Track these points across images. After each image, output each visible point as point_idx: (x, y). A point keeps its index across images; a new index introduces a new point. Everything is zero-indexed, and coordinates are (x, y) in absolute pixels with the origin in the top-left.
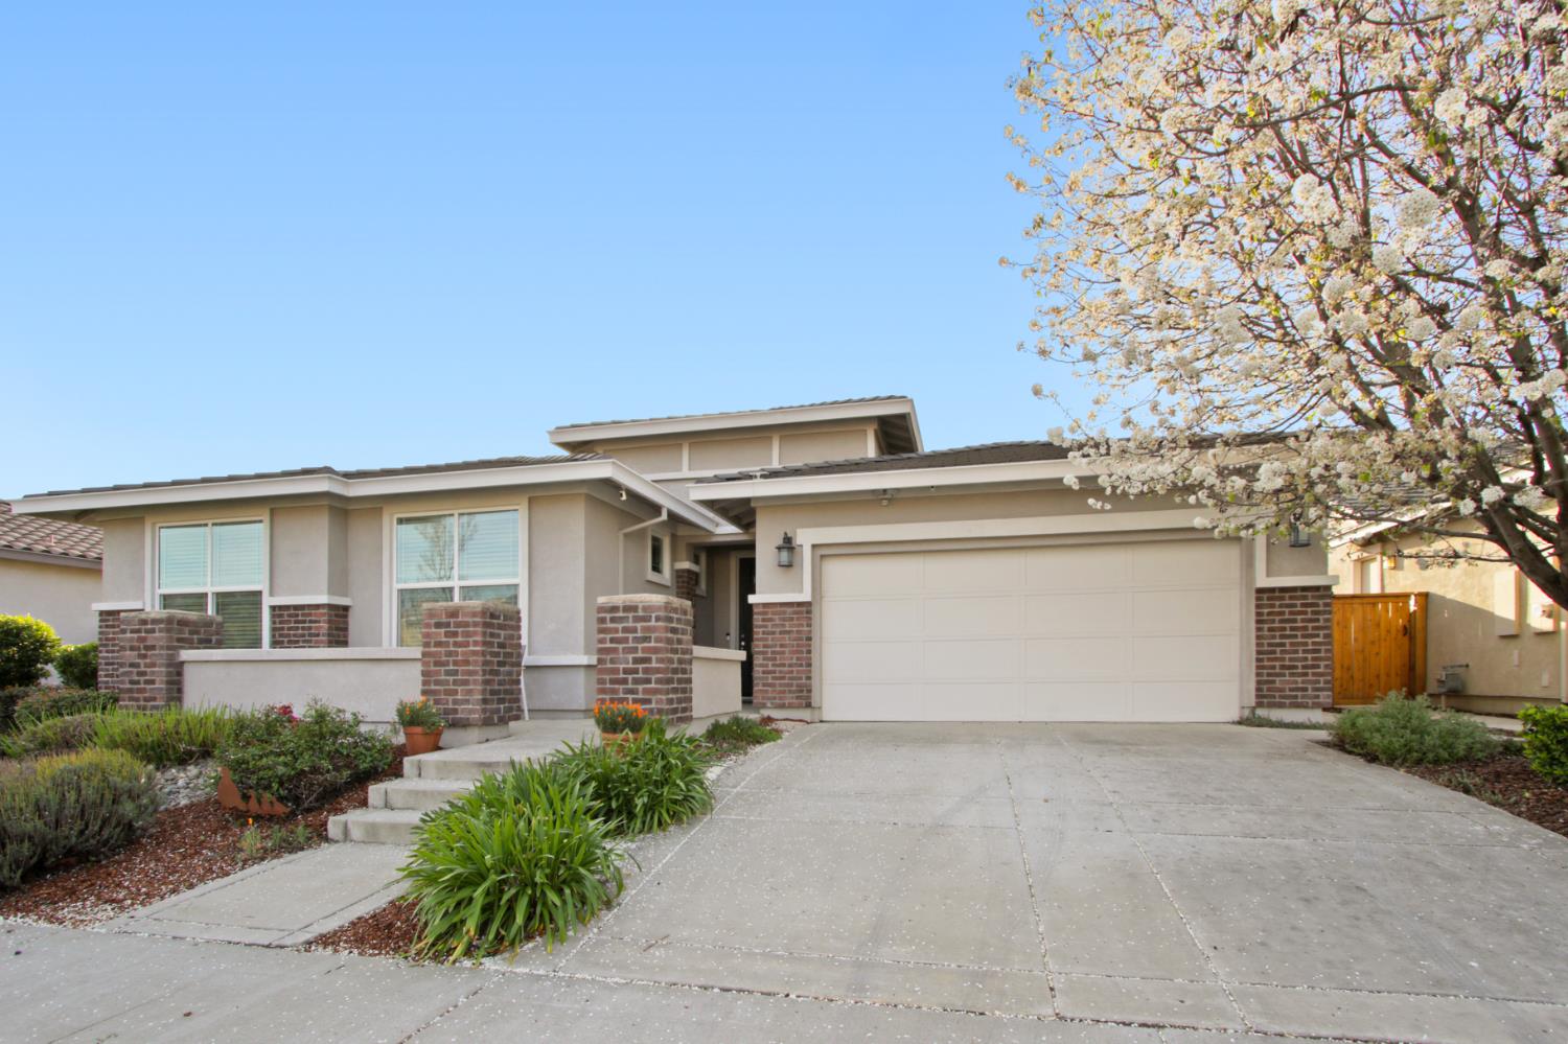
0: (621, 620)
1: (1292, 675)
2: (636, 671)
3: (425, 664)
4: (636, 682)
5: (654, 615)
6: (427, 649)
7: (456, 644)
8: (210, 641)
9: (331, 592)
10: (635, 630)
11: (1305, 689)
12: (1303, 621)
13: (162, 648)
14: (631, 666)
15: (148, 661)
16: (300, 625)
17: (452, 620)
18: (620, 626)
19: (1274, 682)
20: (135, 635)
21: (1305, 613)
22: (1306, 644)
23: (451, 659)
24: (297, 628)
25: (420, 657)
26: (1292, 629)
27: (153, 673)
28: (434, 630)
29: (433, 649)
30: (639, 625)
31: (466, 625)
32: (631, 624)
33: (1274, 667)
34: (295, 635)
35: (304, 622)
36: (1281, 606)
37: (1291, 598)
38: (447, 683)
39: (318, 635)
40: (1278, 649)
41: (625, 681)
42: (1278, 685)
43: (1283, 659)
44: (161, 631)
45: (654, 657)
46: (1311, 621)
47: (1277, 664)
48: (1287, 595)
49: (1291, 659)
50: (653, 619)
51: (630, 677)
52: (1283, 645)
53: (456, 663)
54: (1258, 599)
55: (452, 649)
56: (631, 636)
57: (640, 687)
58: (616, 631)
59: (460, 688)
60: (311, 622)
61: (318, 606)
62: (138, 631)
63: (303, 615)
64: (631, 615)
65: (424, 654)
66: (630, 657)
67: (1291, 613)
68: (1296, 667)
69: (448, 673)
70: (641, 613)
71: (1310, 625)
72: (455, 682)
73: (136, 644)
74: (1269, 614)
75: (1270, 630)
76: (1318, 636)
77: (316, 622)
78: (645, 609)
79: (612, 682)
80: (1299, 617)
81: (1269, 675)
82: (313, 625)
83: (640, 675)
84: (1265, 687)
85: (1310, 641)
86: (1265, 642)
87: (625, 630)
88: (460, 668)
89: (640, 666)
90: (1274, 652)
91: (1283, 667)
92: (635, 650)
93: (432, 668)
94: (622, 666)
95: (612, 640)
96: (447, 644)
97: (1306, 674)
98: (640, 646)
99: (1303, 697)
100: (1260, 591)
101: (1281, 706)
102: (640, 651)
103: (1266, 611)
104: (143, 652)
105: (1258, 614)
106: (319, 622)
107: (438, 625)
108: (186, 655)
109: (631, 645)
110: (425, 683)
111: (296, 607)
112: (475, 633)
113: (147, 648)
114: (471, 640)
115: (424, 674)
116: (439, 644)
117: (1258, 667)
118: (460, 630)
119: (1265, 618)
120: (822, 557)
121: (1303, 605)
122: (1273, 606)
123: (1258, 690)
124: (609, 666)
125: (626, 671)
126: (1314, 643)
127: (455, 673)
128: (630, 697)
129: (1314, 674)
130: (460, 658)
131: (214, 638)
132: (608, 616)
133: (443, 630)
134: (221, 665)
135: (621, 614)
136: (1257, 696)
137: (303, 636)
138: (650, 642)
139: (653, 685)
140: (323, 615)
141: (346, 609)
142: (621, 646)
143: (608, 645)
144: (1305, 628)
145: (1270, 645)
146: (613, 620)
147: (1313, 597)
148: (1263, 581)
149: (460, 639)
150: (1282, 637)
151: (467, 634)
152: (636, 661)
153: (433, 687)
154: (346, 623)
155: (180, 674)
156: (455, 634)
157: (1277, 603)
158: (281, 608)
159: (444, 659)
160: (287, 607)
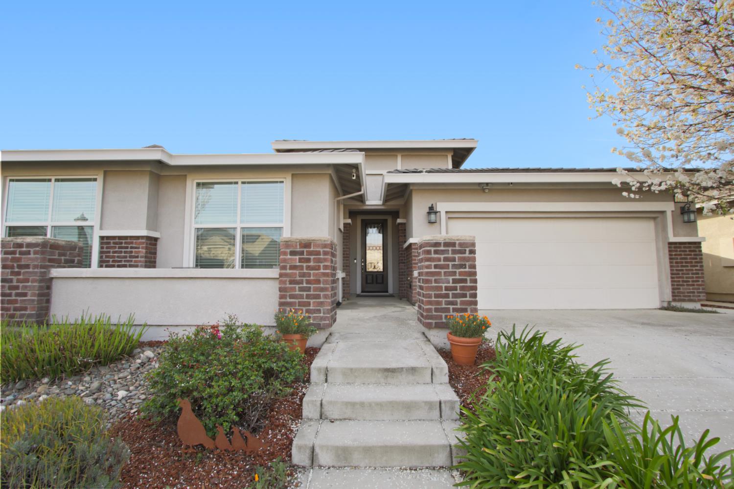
0: (443, 252)
1: (687, 285)
2: (455, 289)
3: (281, 282)
4: (455, 296)
5: (467, 250)
6: (284, 271)
7: (308, 268)
8: (73, 261)
9: (149, 228)
10: (454, 260)
11: (694, 292)
12: (690, 259)
13: (35, 267)
14: (451, 285)
15: (21, 277)
16: (123, 250)
17: (305, 250)
18: (442, 256)
19: (679, 289)
20: (10, 256)
21: (691, 255)
22: (692, 270)
23: (304, 279)
24: (121, 252)
25: (278, 277)
26: (686, 263)
27: (26, 287)
28: (289, 257)
29: (288, 271)
30: (457, 256)
31: (318, 253)
32: (450, 255)
33: (679, 281)
34: (118, 257)
35: (127, 248)
36: (680, 251)
37: (684, 247)
38: (301, 297)
39: (137, 257)
40: (680, 272)
41: (447, 296)
42: (681, 290)
43: (683, 277)
44: (36, 253)
45: (468, 278)
46: (694, 259)
47: (681, 279)
48: (682, 246)
49: (687, 278)
50: (467, 252)
51: (450, 293)
52: (682, 270)
53: (308, 282)
54: (669, 247)
55: (305, 271)
56: (450, 263)
57: (459, 300)
58: (439, 260)
59: (312, 301)
60: (132, 248)
61: (138, 238)
62: (14, 253)
63: (126, 243)
64: (450, 249)
65: (281, 275)
66: (451, 278)
67: (685, 255)
68: (689, 281)
69: (301, 289)
70: (457, 248)
71: (694, 261)
72: (308, 297)
73: (9, 263)
74: (675, 255)
75: (676, 263)
76: (697, 266)
77: (136, 248)
78: (461, 245)
79: (437, 296)
80: (688, 257)
81: (677, 285)
82: (133, 250)
83: (458, 291)
84: (676, 291)
85: (694, 268)
86: (675, 268)
87: (446, 259)
88: (312, 286)
89: (458, 285)
90: (679, 274)
91: (683, 281)
92: (454, 273)
93: (288, 285)
94: (444, 285)
95: (436, 267)
96: (301, 268)
97: (693, 285)
98: (457, 271)
99: (693, 296)
100: (670, 243)
101: (684, 301)
102: (457, 274)
103: (674, 253)
104: (16, 270)
105: (670, 255)
106: (139, 248)
107: (293, 253)
108: (55, 272)
109: (451, 270)
110: (281, 297)
111: (120, 238)
112: (325, 260)
113: (20, 267)
114: (322, 265)
115: (281, 290)
116: (293, 267)
117: (672, 281)
118: (312, 257)
119: (674, 257)
120: (449, 218)
121: (690, 251)
122: (676, 251)
123: (673, 292)
124: (434, 284)
125: (447, 288)
126: (696, 270)
127: (309, 289)
128: (451, 307)
129: (697, 285)
130: (312, 278)
131: (76, 259)
132: (433, 249)
133: (297, 257)
134: (90, 281)
135: (442, 248)
136: (673, 296)
137: (126, 257)
138: (465, 268)
139: (468, 299)
140: (143, 243)
141: (156, 239)
142: (443, 271)
143: (433, 270)
144: (691, 262)
145: (677, 270)
146: (436, 252)
147: (694, 247)
148: (672, 239)
149: (312, 264)
150: (682, 266)
151: (319, 261)
152: (454, 281)
153: (288, 300)
154: (156, 249)
155: (49, 288)
156: (308, 260)
157: (678, 250)
158: (108, 238)
159: (298, 278)
160: (114, 238)
